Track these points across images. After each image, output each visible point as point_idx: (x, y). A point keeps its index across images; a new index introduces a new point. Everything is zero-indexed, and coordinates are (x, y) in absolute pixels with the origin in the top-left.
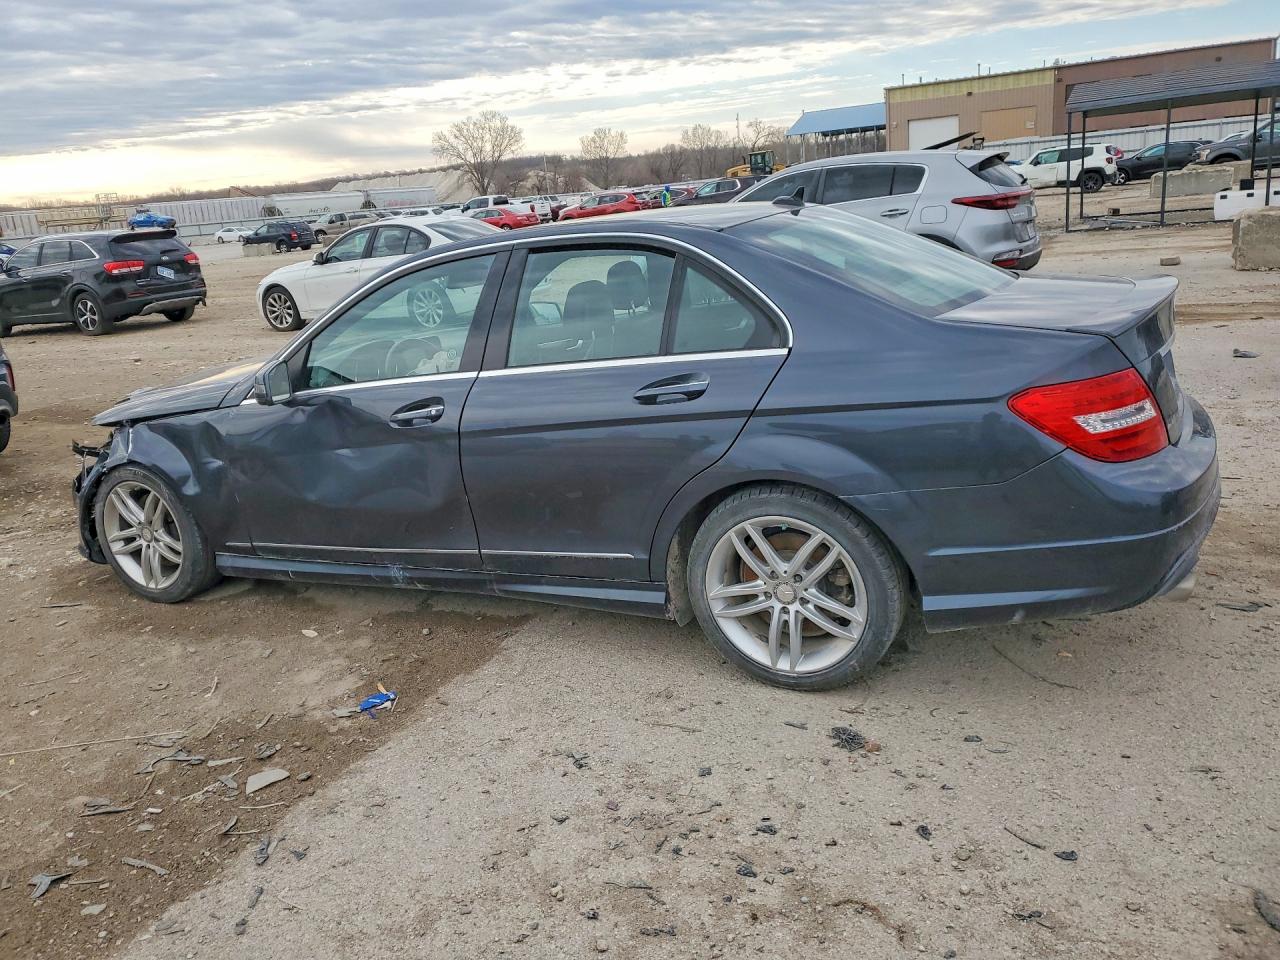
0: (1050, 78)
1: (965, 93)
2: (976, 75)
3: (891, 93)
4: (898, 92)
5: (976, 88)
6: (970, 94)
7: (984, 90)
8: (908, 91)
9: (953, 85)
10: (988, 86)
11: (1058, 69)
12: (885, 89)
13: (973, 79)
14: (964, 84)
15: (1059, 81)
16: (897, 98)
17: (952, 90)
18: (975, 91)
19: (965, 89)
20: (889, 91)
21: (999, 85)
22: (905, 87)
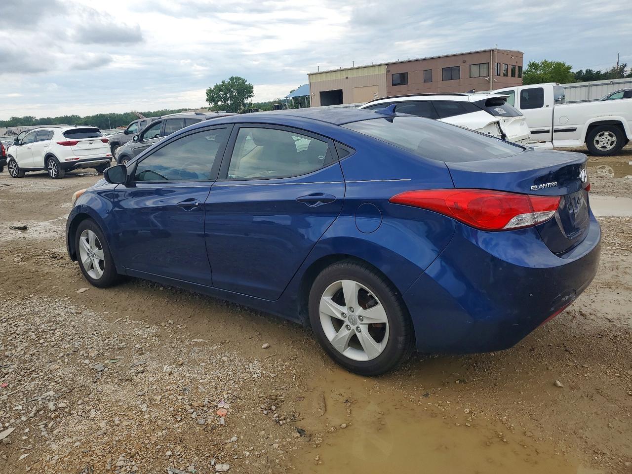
0: (383, 70)
1: (345, 77)
2: (352, 67)
3: (311, 76)
4: (314, 76)
5: (350, 74)
6: (347, 78)
7: (354, 76)
9: (339, 73)
10: (355, 74)
11: (388, 65)
14: (344, 72)
15: (388, 71)
16: (314, 79)
17: (339, 76)
18: (349, 76)
19: (344, 75)
21: (360, 73)
22: (317, 74)
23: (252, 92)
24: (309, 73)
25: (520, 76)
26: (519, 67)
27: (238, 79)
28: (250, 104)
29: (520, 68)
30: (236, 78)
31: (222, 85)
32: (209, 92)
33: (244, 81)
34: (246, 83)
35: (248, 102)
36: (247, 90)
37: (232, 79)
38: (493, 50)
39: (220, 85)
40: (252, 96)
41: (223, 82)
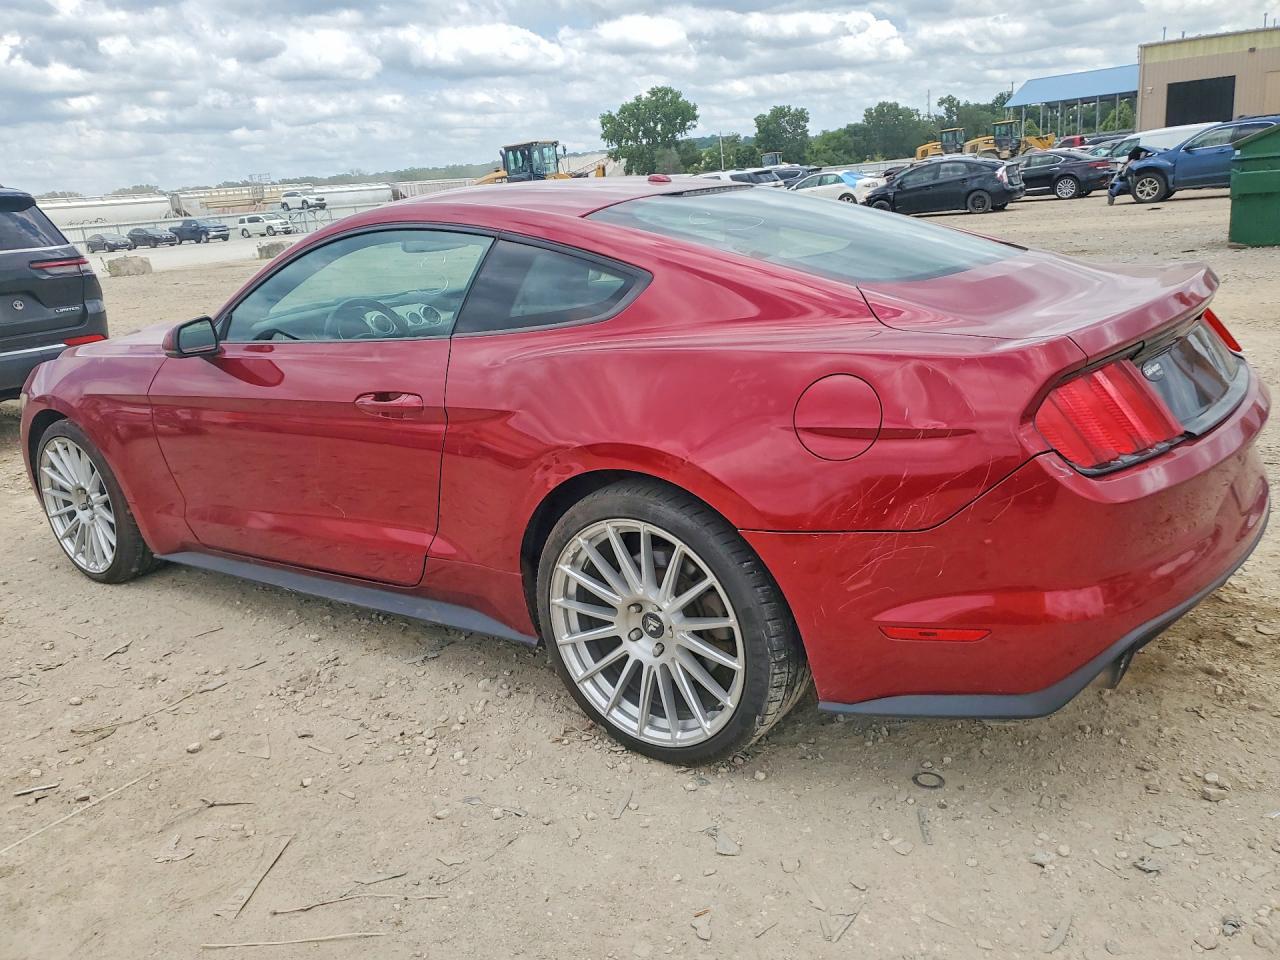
1: (1247, 49)
2: (1262, 26)
4: (1157, 50)
5: (1261, 43)
6: (1252, 50)
8: (1170, 48)
9: (1231, 39)
12: (1141, 47)
13: (1257, 32)
14: (1245, 37)
16: (1155, 57)
17: (1230, 47)
18: (1260, 46)
20: (1144, 48)
23: (695, 118)
27: (666, 91)
28: (691, 143)
30: (660, 90)
31: (636, 106)
32: (608, 120)
33: (677, 95)
34: (680, 100)
35: (685, 138)
36: (685, 114)
37: (653, 92)
39: (632, 104)
40: (695, 126)
41: (638, 99)
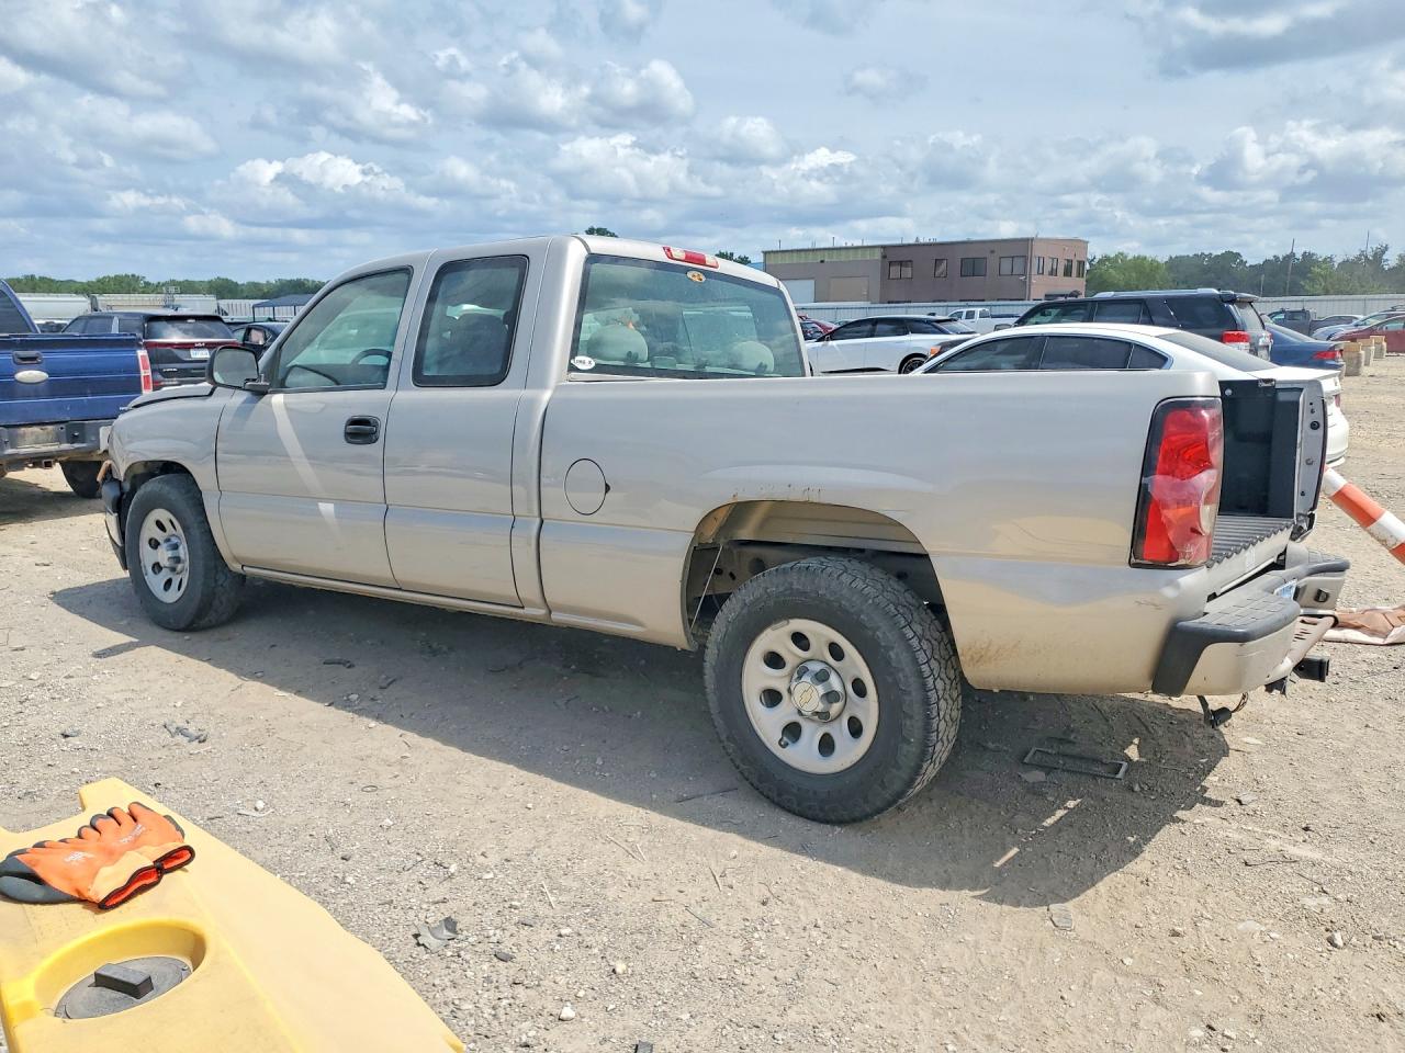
0: (878, 255)
3: (768, 255)
7: (832, 260)
10: (835, 257)
11: (884, 247)
15: (884, 257)
19: (818, 256)
21: (843, 257)
22: (777, 252)
24: (766, 249)
25: (1080, 274)
26: (1079, 262)
29: (1081, 264)
38: (1032, 240)
